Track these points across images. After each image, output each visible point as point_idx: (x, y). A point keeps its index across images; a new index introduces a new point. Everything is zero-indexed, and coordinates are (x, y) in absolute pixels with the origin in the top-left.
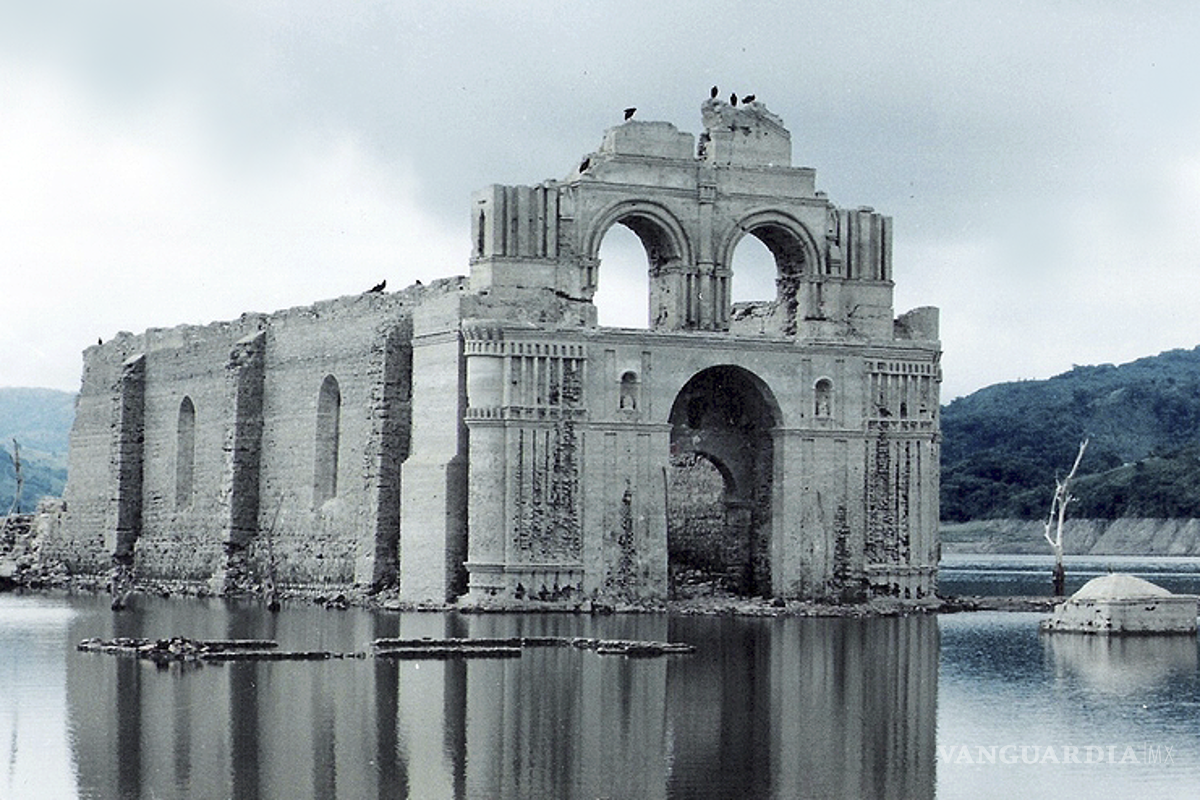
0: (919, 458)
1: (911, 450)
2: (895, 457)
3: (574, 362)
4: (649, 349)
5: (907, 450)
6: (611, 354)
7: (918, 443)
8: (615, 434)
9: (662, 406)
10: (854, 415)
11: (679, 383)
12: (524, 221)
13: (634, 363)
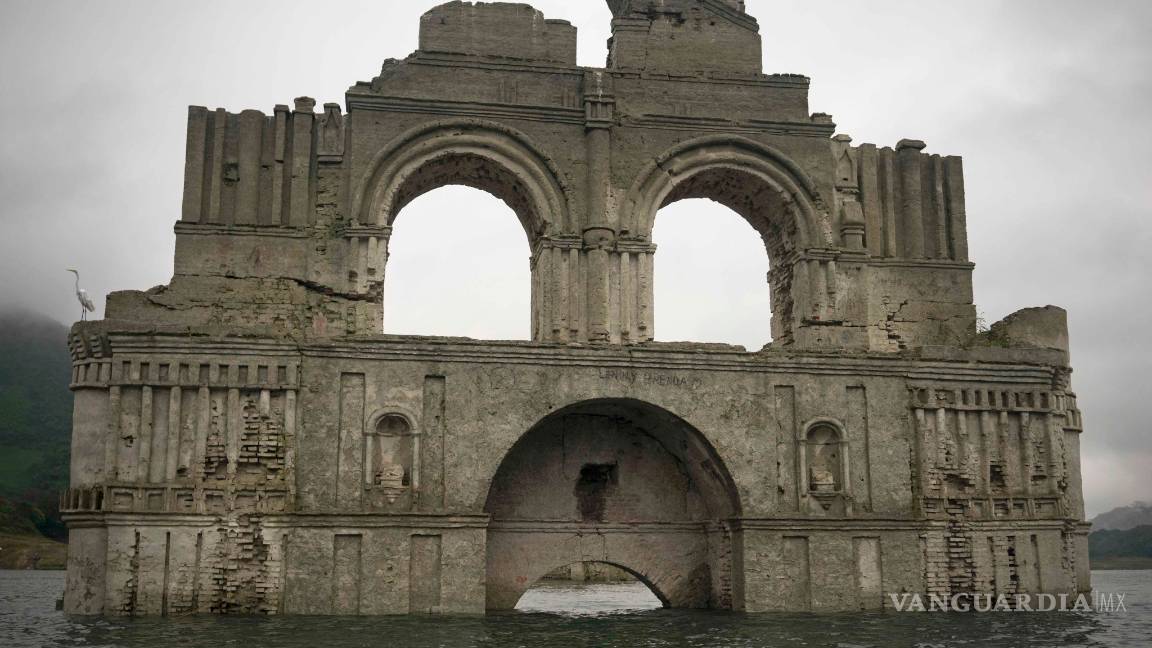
0: (1037, 566)
1: (1018, 551)
2: (988, 567)
3: (265, 396)
4: (441, 368)
5: (1011, 552)
6: (356, 381)
7: (1034, 537)
8: (360, 536)
9: (471, 479)
10: (892, 487)
11: (509, 430)
12: (248, 167)
13: (407, 398)
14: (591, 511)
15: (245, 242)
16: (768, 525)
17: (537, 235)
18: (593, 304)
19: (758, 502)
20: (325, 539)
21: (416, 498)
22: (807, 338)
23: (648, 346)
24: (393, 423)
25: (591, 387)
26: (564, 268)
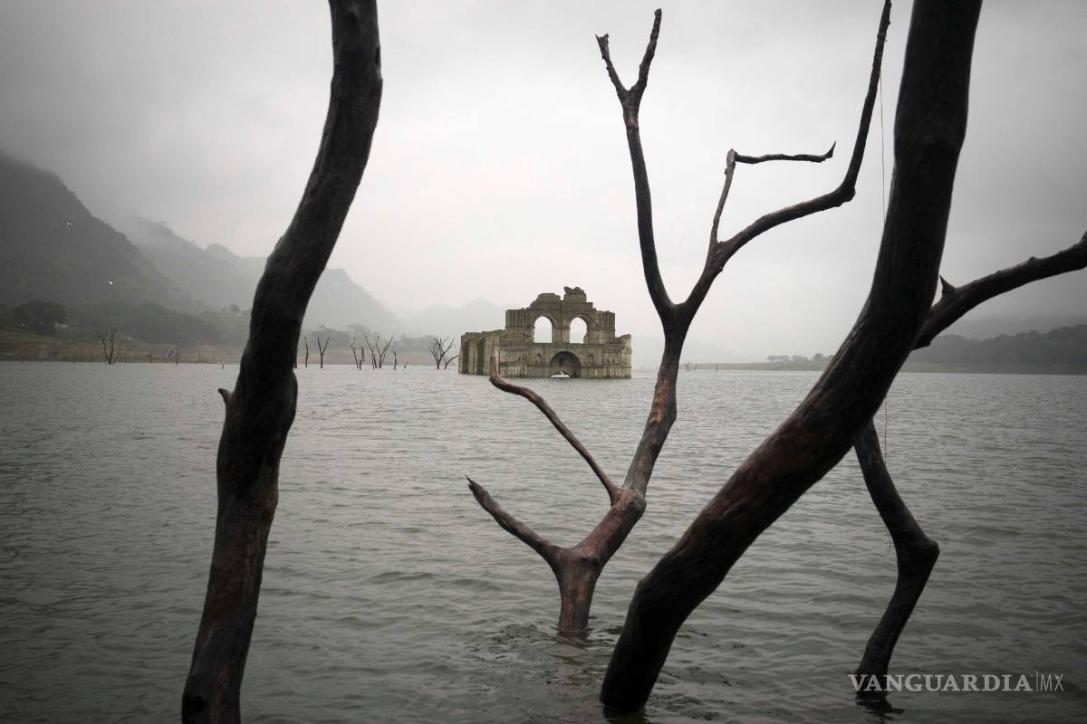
9: (548, 361)
10: (600, 362)
11: (552, 355)
12: (516, 318)
13: (541, 352)
14: (561, 364)
15: (516, 329)
16: (583, 367)
17: (553, 326)
18: (562, 337)
19: (583, 364)
20: (531, 368)
21: (541, 364)
22: (591, 342)
23: (568, 343)
24: (539, 355)
25: (563, 350)
26: (558, 332)
